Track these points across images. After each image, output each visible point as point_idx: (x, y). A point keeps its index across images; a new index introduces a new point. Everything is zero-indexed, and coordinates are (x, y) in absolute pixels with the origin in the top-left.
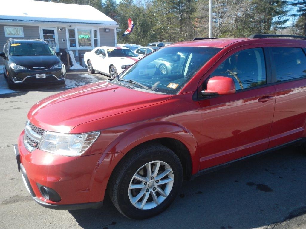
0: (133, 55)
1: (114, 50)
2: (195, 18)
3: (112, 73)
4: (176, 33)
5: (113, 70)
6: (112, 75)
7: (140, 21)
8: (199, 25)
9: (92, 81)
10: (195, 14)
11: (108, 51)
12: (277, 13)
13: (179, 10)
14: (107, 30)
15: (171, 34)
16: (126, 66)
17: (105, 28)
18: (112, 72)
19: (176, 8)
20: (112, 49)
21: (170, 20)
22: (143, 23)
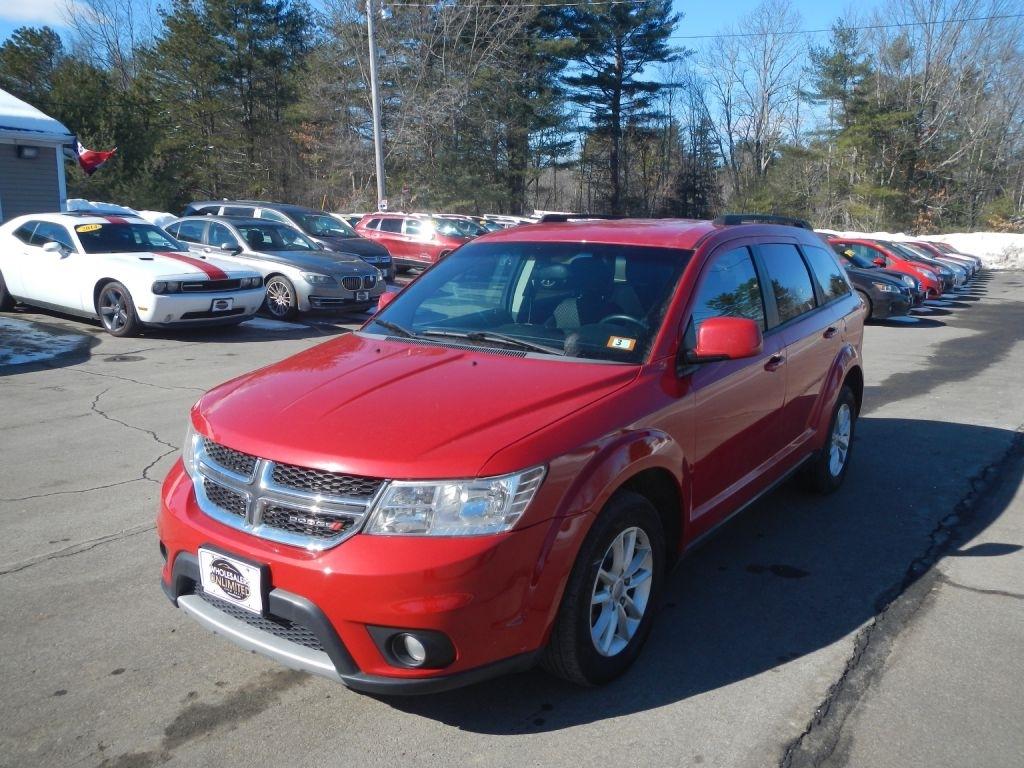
0: (173, 247)
1: (100, 227)
2: (299, 121)
3: (106, 309)
4: (235, 166)
5: (112, 297)
6: (110, 317)
7: (108, 118)
8: (317, 144)
9: (27, 338)
10: (302, 109)
11: (80, 230)
12: (542, 123)
13: (241, 89)
14: (28, 153)
15: (221, 167)
16: (166, 283)
17: (19, 143)
18: (109, 304)
19: (228, 81)
20: (94, 223)
21: (212, 120)
22: (120, 126)
